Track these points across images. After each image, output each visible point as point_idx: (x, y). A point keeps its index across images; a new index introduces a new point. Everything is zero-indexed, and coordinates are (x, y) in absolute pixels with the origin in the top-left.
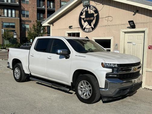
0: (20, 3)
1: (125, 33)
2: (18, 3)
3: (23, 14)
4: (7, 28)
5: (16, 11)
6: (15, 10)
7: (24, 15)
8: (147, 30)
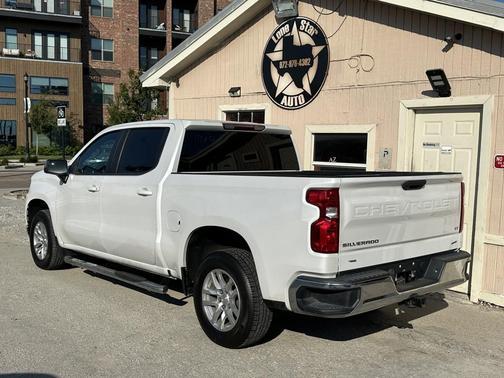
0: (84, 13)
1: (417, 110)
2: (77, 13)
3: (93, 51)
4: (43, 96)
5: (72, 40)
6: (68, 38)
7: (97, 54)
8: (489, 101)
